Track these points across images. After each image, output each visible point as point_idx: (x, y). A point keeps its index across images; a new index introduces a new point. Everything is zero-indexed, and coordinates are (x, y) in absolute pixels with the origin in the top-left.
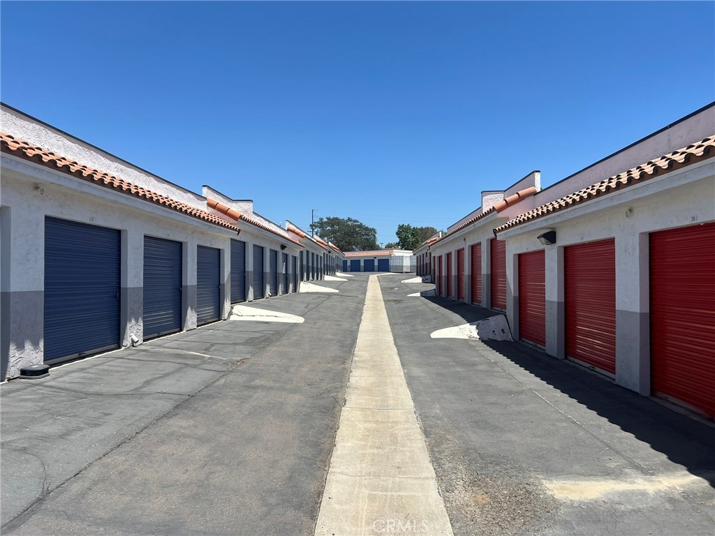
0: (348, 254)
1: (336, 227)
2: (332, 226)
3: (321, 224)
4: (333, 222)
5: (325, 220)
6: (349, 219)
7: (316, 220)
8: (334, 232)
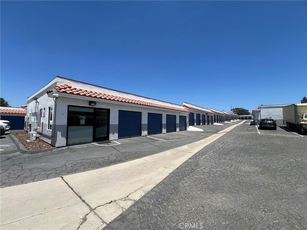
0: (240, 116)
1: (238, 110)
2: (237, 110)
3: (234, 109)
4: (236, 109)
5: (235, 108)
6: (241, 108)
7: (232, 109)
8: (237, 111)
